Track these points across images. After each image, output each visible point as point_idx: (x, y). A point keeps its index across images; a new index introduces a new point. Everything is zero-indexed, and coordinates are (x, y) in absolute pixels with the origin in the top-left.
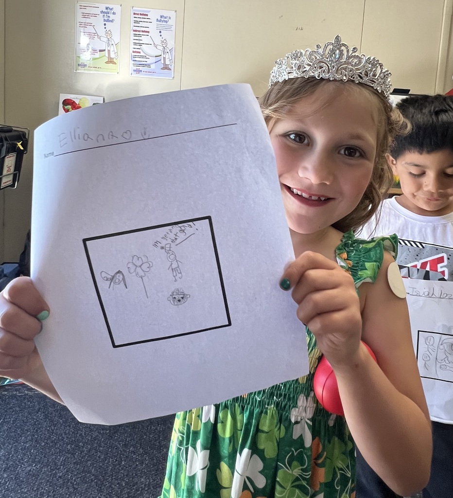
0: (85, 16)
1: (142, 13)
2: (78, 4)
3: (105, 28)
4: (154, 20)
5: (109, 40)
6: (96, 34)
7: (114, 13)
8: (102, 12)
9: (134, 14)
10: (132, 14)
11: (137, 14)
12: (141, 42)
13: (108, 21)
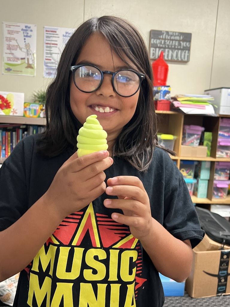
0: (10, 32)
1: (52, 30)
2: (5, 24)
3: (25, 42)
4: (61, 36)
5: (27, 51)
6: (18, 47)
7: (31, 31)
8: (22, 30)
9: (47, 31)
10: (45, 31)
11: (49, 31)
12: (52, 52)
13: (27, 36)
